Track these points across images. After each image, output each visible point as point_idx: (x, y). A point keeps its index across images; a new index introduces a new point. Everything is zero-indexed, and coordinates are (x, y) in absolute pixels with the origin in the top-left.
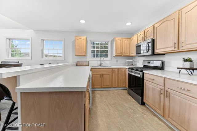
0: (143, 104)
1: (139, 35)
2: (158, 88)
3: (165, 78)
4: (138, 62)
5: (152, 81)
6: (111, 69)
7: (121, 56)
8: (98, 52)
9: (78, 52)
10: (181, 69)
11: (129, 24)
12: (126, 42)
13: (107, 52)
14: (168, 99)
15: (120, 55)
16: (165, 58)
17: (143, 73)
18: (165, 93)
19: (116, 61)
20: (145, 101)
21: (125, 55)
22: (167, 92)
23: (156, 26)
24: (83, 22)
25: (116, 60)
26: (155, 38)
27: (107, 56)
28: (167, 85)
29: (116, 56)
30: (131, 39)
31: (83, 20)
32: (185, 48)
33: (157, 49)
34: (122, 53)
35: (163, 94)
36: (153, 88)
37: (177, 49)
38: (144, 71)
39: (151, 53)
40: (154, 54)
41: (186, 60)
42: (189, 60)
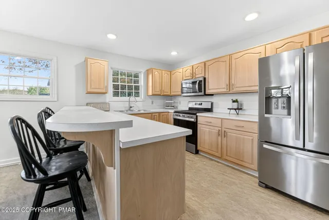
0: (197, 152)
1: (184, 70)
2: (216, 130)
3: (222, 119)
5: (209, 124)
6: (150, 115)
7: (159, 95)
8: (123, 87)
9: (93, 87)
10: (230, 109)
11: (174, 53)
12: (166, 76)
13: (137, 88)
14: (226, 138)
15: (159, 93)
16: (214, 99)
17: (197, 116)
18: (222, 134)
19: (151, 103)
20: (199, 148)
21: (165, 94)
22: (225, 132)
23: (207, 64)
24: (111, 37)
25: (151, 101)
26: (207, 77)
27: (137, 94)
28: (225, 125)
29: (153, 95)
30: (172, 73)
31: (113, 34)
32: (235, 90)
33: (209, 89)
34: (161, 90)
35: (220, 136)
36: (209, 131)
37: (228, 91)
38: (197, 114)
39: (202, 93)
40: (205, 95)
41: (234, 101)
42: (236, 101)
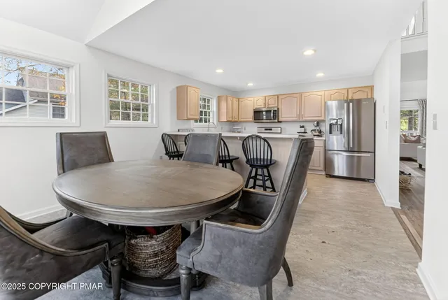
1: (256, 99)
4: (245, 129)
12: (235, 103)
21: (235, 120)
23: (280, 97)
26: (280, 107)
30: (240, 100)
32: (304, 119)
33: (282, 117)
37: (298, 119)
39: (276, 121)
40: (279, 122)
41: (301, 127)
42: (303, 127)
